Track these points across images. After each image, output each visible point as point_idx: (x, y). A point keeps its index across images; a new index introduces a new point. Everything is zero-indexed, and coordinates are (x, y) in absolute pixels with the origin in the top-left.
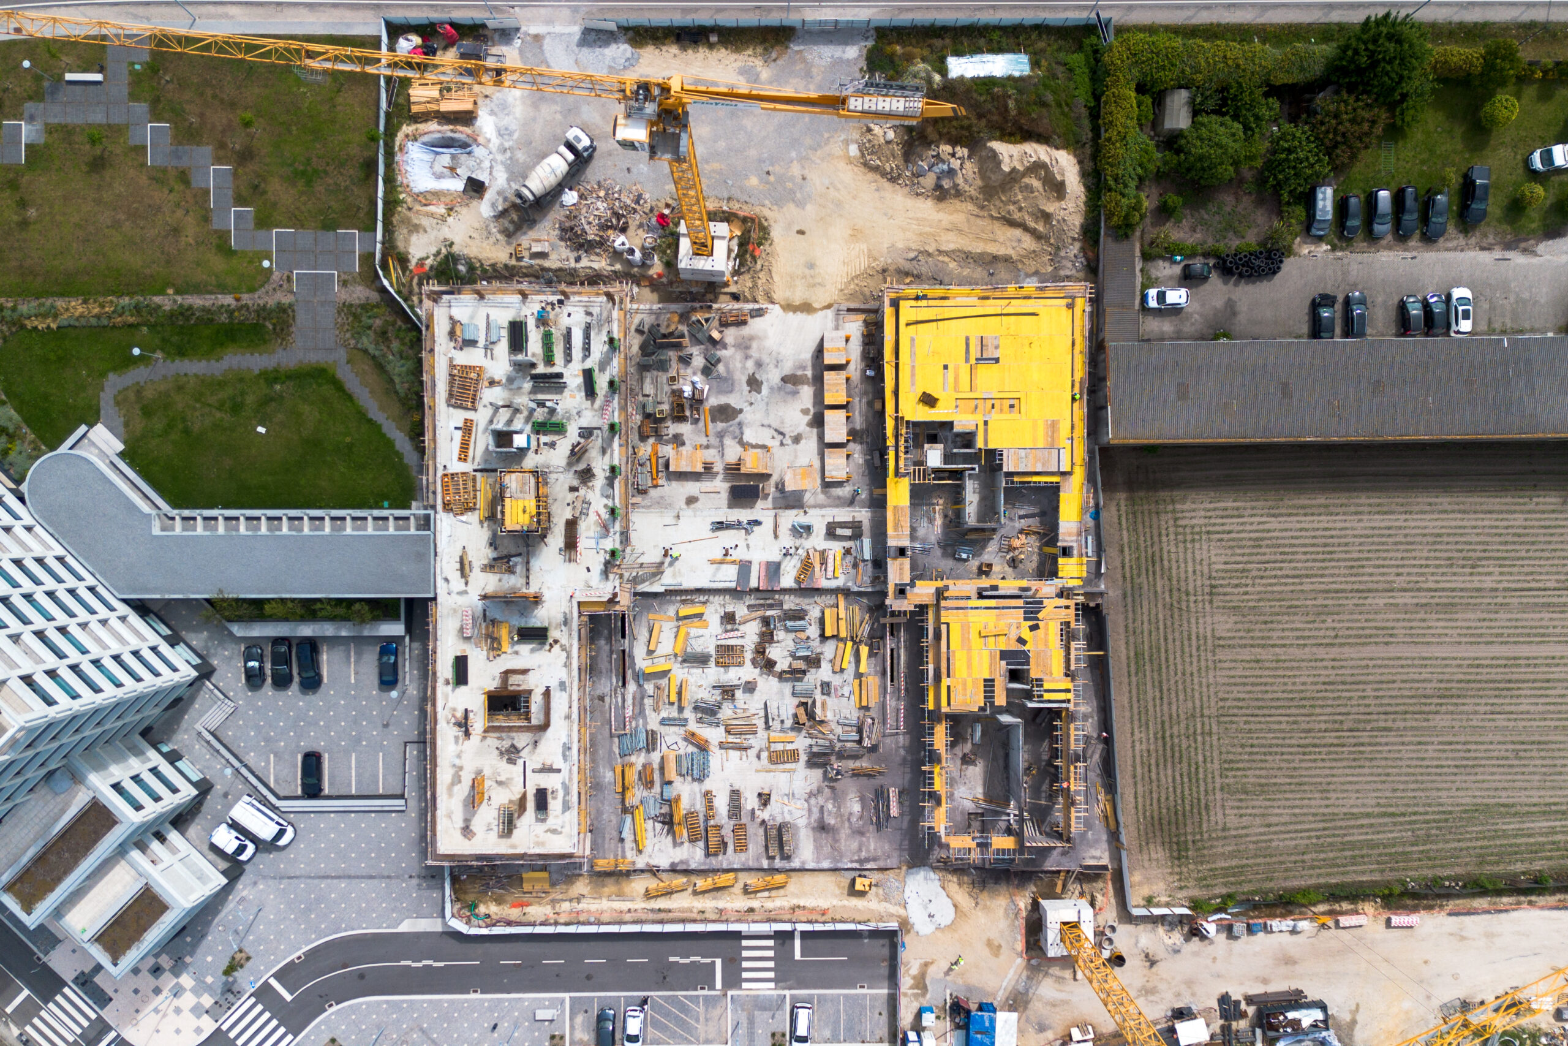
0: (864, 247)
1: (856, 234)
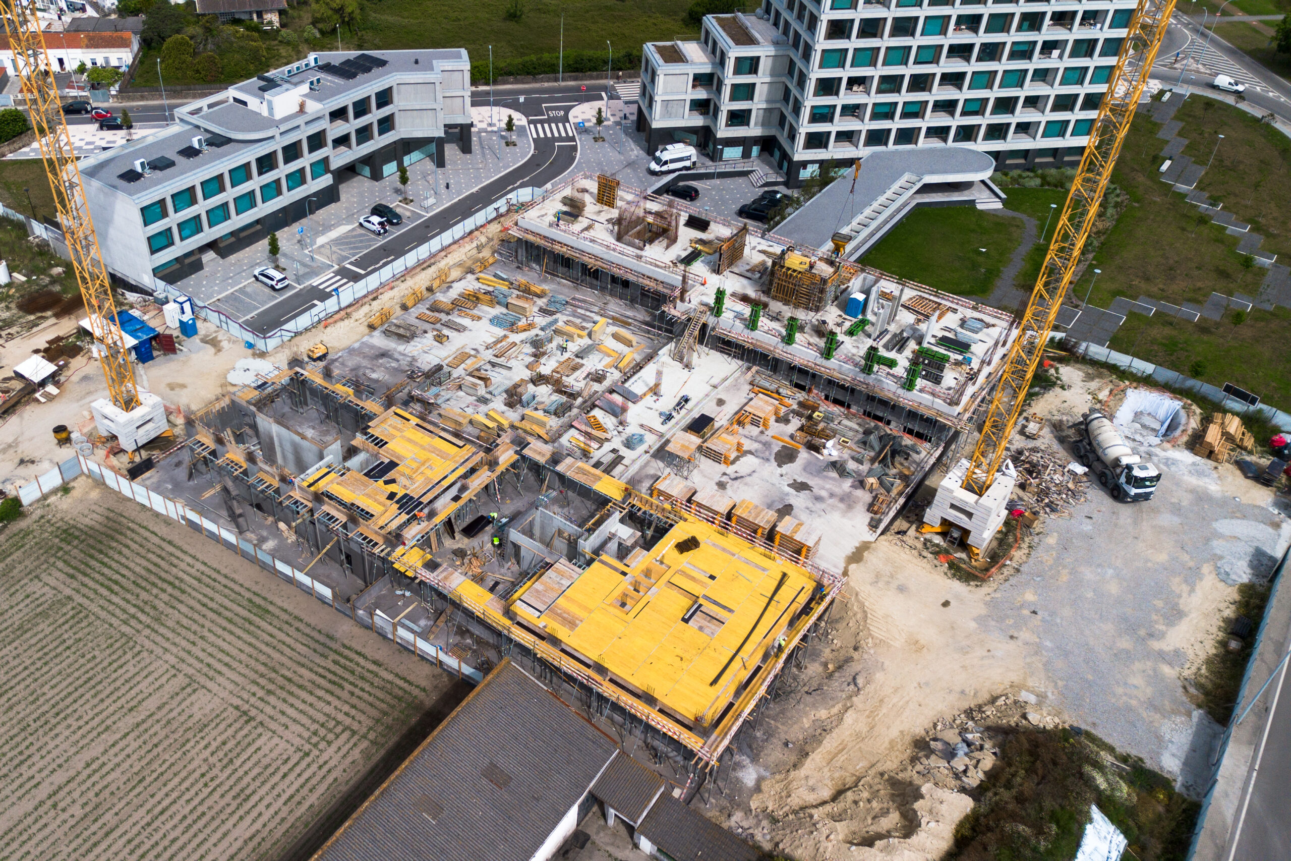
0: (897, 644)
1: (916, 646)
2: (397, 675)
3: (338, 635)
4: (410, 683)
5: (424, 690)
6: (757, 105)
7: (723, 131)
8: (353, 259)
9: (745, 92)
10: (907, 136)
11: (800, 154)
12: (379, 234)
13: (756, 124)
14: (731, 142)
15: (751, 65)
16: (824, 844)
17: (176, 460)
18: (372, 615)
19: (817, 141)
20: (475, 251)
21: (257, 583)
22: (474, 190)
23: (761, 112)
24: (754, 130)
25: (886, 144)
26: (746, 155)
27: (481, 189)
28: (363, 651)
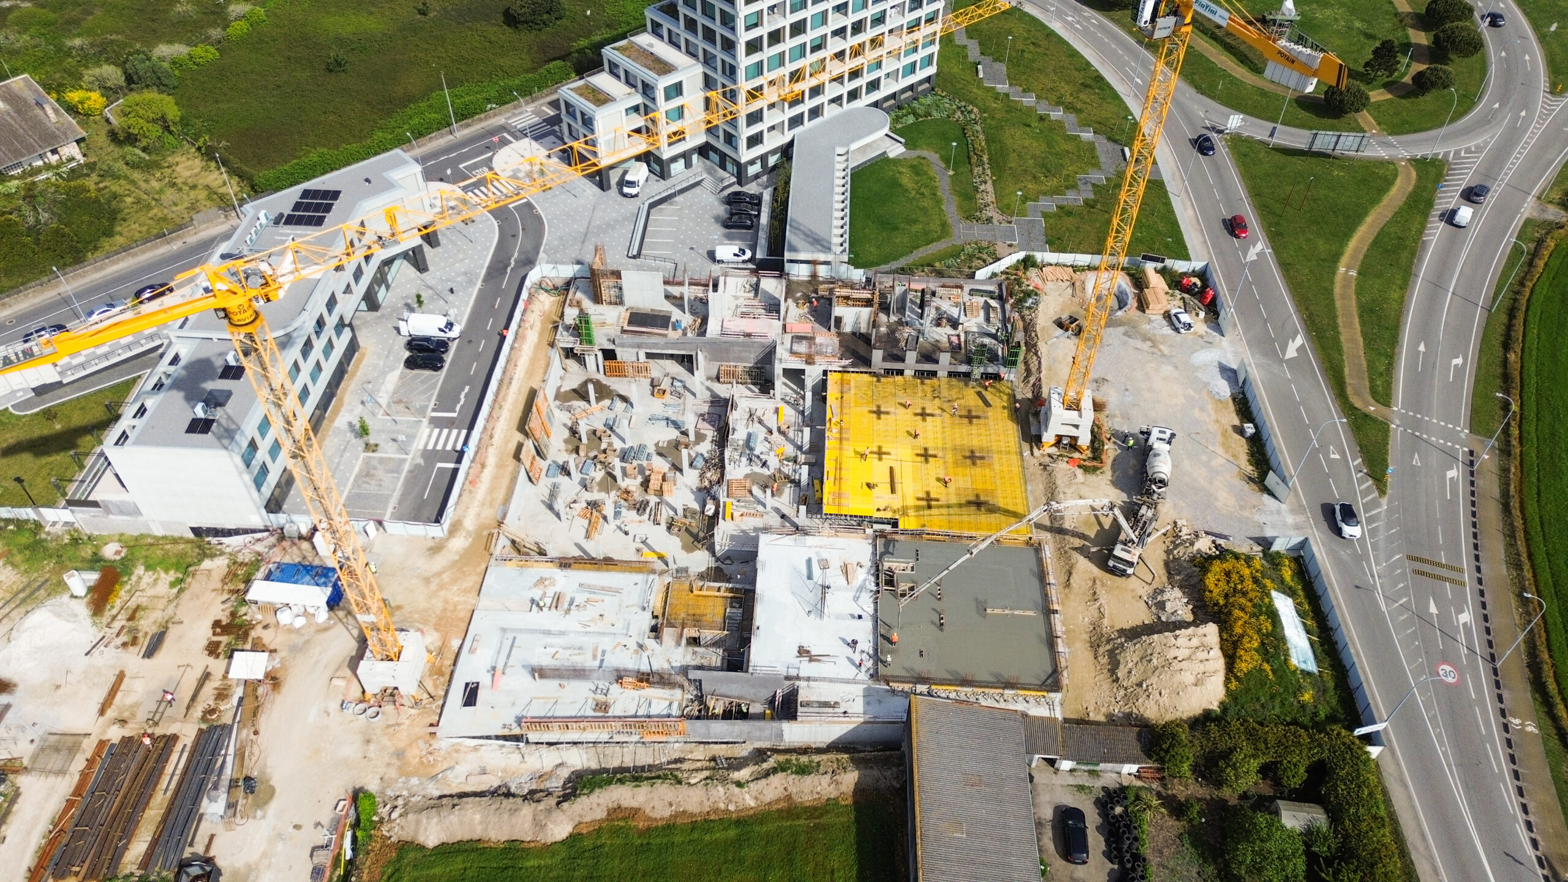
6: (689, 120)
8: (432, 405)
9: (677, 114)
10: (815, 112)
11: (745, 155)
13: (691, 137)
14: (674, 159)
15: (677, 90)
16: (1161, 701)
22: (479, 285)
24: (690, 142)
25: (803, 124)
26: (688, 165)
27: (484, 281)
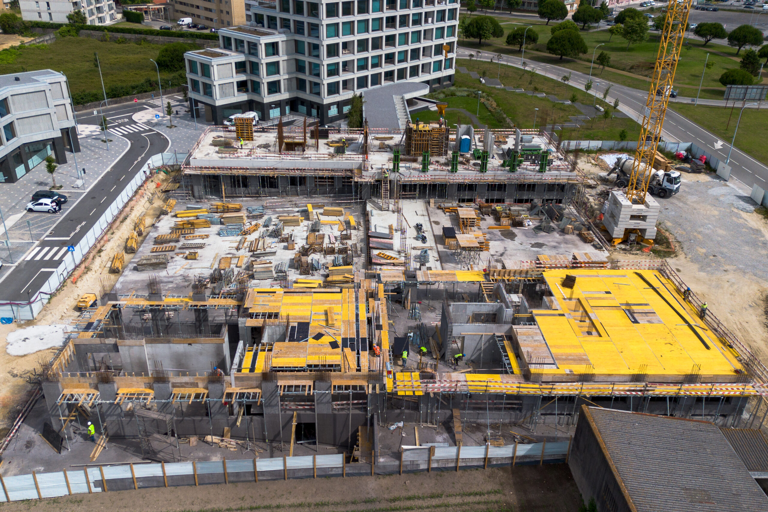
2: (462, 495)
3: (373, 495)
4: (481, 494)
5: (496, 492)
6: (283, 77)
7: (268, 99)
8: (48, 233)
9: (274, 68)
10: (376, 79)
11: (327, 100)
12: (55, 211)
13: (285, 91)
14: (273, 105)
15: (273, 49)
17: (21, 443)
18: (398, 455)
19: (333, 89)
20: (148, 204)
21: (242, 499)
22: (109, 169)
23: (286, 81)
24: (284, 95)
25: (367, 86)
26: (283, 112)
27: (112, 168)
28: (410, 494)
